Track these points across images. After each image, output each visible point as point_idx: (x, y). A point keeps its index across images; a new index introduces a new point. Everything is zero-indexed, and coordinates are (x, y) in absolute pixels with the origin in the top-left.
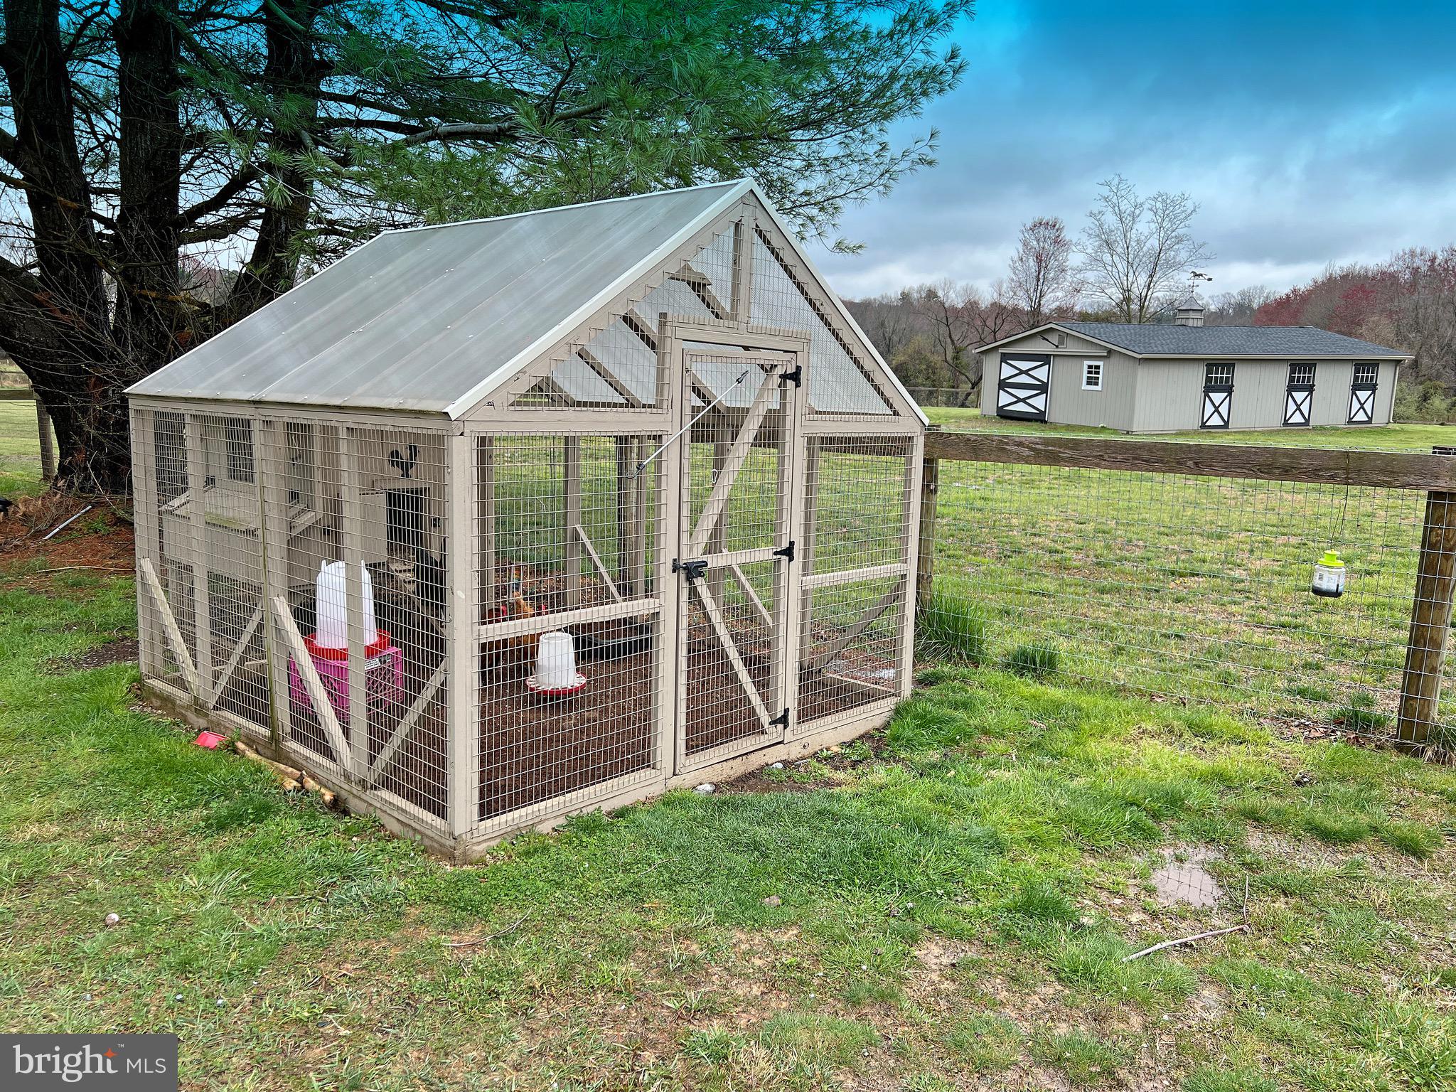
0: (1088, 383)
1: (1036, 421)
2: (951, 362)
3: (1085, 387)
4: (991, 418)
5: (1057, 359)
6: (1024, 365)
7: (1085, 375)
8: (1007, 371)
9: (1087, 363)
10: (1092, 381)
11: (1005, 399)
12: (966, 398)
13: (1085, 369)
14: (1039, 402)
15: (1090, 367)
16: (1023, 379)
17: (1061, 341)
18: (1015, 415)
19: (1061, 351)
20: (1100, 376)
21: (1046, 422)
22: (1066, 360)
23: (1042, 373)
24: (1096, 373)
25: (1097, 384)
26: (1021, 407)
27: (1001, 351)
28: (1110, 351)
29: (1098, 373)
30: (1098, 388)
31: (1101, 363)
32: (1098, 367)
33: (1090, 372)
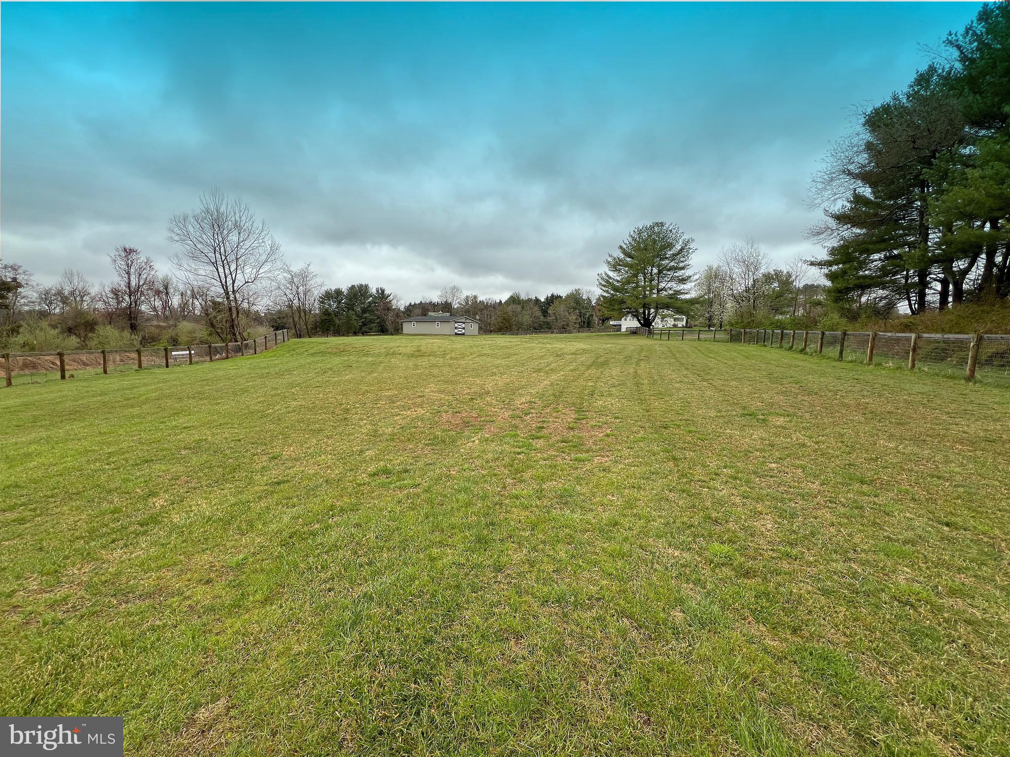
14: (463, 331)
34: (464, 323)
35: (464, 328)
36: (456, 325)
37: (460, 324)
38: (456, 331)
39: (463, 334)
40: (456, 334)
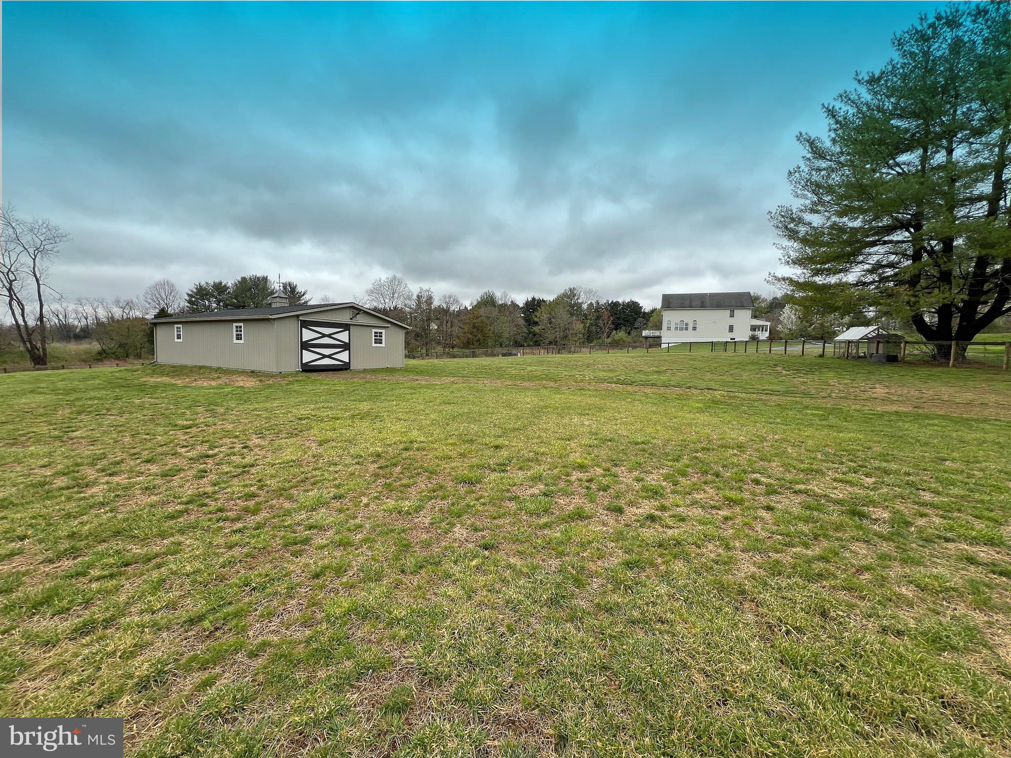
1: (342, 369)
4: (296, 373)
5: (354, 327)
9: (374, 330)
14: (344, 356)
16: (327, 341)
18: (321, 368)
21: (352, 369)
22: (362, 327)
23: (344, 337)
25: (381, 343)
26: (327, 361)
31: (383, 331)
32: (381, 333)
34: (346, 327)
35: (346, 347)
36: (307, 335)
37: (327, 331)
38: (308, 357)
39: (345, 367)
40: (308, 369)
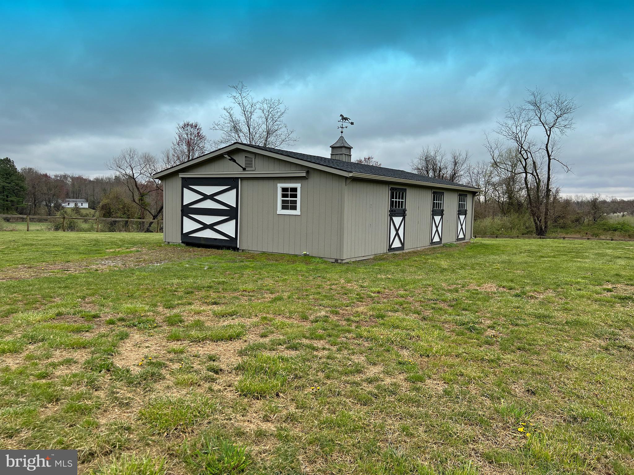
0: (284, 208)
1: (228, 248)
2: (138, 202)
3: (280, 211)
4: (175, 246)
5: (245, 183)
6: (209, 190)
7: (280, 199)
8: (189, 197)
9: (280, 186)
10: (289, 205)
11: (189, 225)
12: (150, 226)
13: (280, 193)
14: (229, 228)
15: (284, 190)
16: (208, 204)
17: (249, 164)
18: (203, 242)
19: (249, 173)
20: (298, 199)
21: (238, 249)
22: (256, 183)
23: (230, 198)
24: (292, 196)
25: (295, 208)
26: (208, 234)
27: (181, 175)
28: (309, 170)
29: (295, 196)
30: (297, 212)
31: (298, 186)
32: (295, 190)
33: (284, 196)
35: (232, 213)
